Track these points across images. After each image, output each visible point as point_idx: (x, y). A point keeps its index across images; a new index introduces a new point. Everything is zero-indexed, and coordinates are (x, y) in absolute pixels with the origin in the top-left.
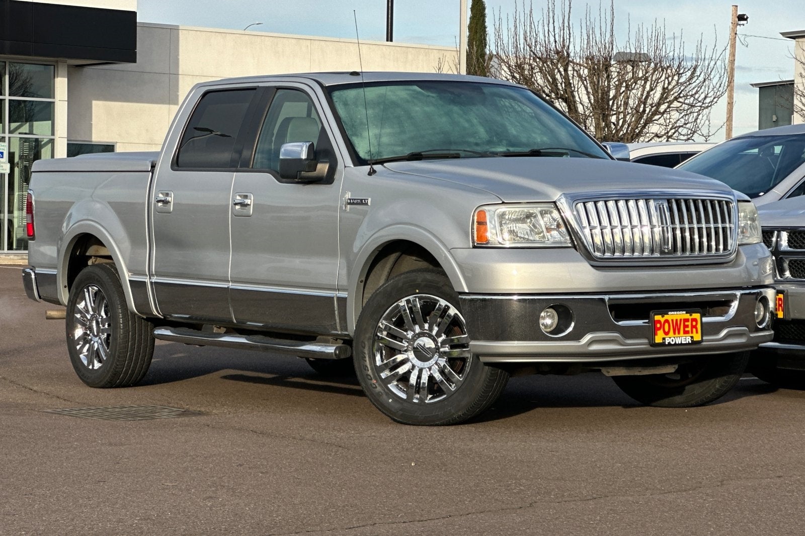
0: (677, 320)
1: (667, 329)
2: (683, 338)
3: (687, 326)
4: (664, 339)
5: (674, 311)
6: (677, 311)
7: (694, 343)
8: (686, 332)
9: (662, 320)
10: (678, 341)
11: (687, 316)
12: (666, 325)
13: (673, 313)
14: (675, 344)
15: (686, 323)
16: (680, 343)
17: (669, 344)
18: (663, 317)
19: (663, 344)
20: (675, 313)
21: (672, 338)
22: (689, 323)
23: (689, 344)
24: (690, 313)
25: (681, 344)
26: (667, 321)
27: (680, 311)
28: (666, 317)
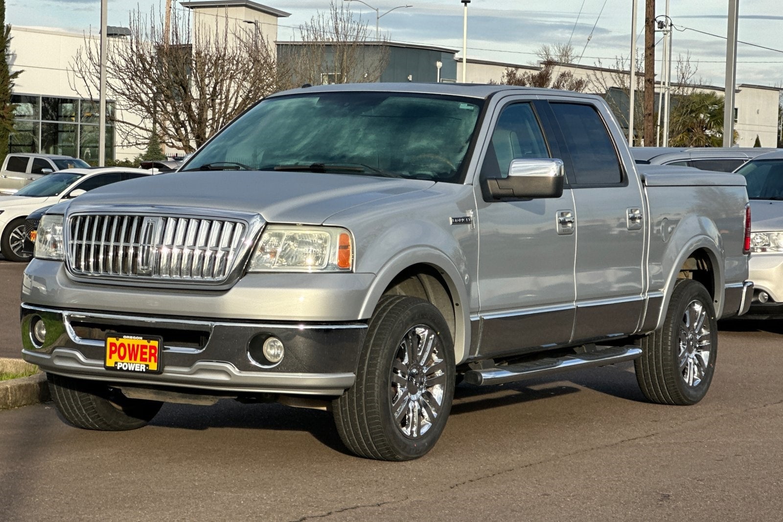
0: (133, 346)
1: (122, 354)
2: (137, 365)
3: (145, 353)
4: (116, 363)
5: (130, 335)
6: (133, 336)
7: (148, 371)
8: (142, 359)
9: (118, 343)
10: (131, 368)
11: (145, 342)
12: (122, 350)
13: (128, 337)
14: (128, 370)
15: (144, 350)
16: (133, 369)
17: (121, 369)
18: (117, 340)
19: (115, 369)
20: (131, 337)
21: (124, 364)
22: (147, 351)
23: (142, 372)
24: (149, 340)
25: (134, 371)
26: (122, 345)
27: (136, 336)
28: (121, 341)
